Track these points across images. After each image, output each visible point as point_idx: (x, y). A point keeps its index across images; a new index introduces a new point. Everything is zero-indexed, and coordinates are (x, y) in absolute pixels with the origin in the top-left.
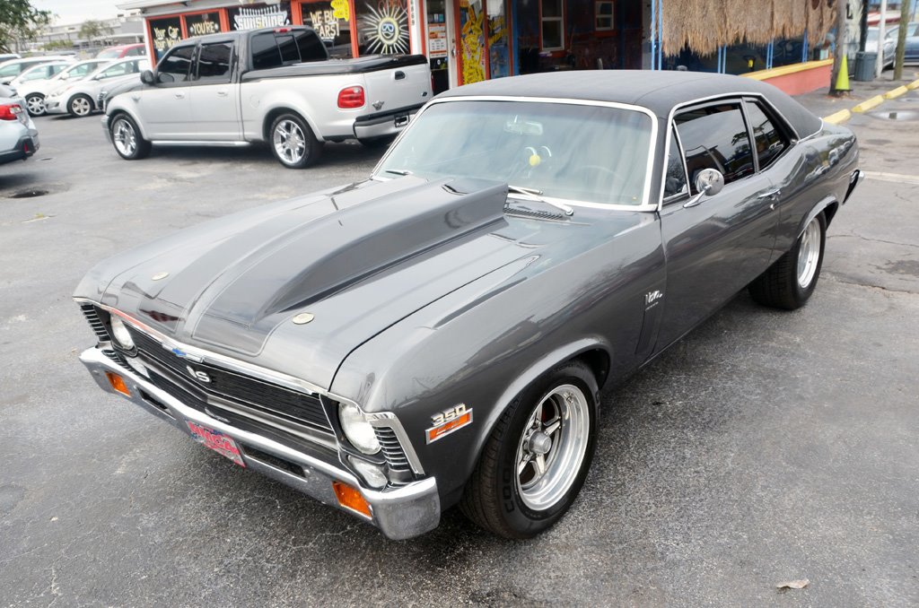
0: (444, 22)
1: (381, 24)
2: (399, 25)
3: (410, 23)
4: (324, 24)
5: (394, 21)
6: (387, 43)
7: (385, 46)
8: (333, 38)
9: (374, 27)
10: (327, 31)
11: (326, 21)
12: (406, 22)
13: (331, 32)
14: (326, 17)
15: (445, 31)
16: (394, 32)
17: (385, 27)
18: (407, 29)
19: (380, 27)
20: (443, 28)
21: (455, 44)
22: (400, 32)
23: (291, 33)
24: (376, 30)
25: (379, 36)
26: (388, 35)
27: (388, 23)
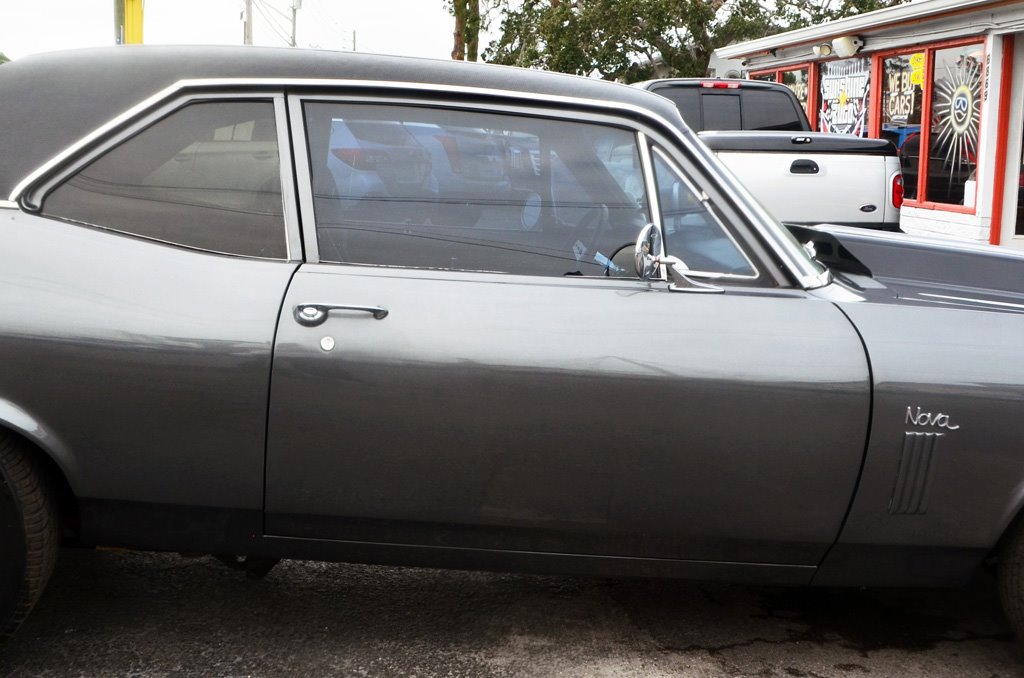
1: (955, 96)
2: (974, 98)
3: (983, 97)
4: (900, 94)
5: (967, 91)
6: (959, 129)
7: (955, 135)
8: (906, 117)
9: (946, 101)
10: (902, 105)
11: (903, 90)
12: (979, 96)
13: (906, 107)
14: (903, 81)
16: (966, 112)
17: (958, 101)
18: (978, 105)
19: (953, 103)
22: (973, 111)
23: (738, 92)
24: (949, 107)
25: (951, 118)
26: (960, 116)
27: (963, 95)
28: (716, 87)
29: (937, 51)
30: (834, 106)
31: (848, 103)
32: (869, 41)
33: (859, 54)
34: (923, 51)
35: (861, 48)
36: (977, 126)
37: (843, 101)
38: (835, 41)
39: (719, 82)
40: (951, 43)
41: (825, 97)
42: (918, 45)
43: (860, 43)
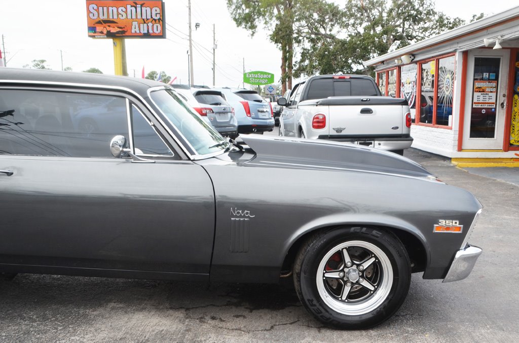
0: (497, 79)
1: (446, 79)
2: (452, 80)
4: (427, 79)
5: (450, 77)
6: (447, 93)
7: (446, 96)
9: (443, 81)
11: (428, 77)
13: (429, 85)
14: (428, 74)
15: (497, 87)
16: (449, 86)
17: (447, 81)
18: (453, 83)
19: (445, 82)
20: (494, 84)
21: (506, 98)
22: (452, 85)
23: (349, 80)
24: (443, 84)
25: (444, 88)
26: (447, 87)
27: (448, 78)
28: (340, 78)
29: (440, 60)
30: (405, 85)
31: (409, 83)
32: (416, 56)
33: (412, 62)
34: (434, 60)
35: (413, 60)
36: (453, 91)
37: (408, 83)
38: (402, 57)
39: (341, 76)
40: (444, 56)
41: (402, 81)
42: (433, 57)
43: (413, 58)
